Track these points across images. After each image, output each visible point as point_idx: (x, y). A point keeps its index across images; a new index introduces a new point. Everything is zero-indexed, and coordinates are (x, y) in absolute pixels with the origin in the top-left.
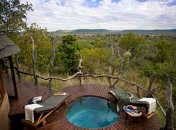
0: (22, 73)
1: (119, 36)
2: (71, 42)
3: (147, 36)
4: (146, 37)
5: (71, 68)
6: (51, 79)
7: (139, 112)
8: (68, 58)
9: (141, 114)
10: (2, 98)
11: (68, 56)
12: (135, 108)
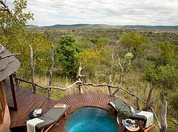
0: (20, 80)
1: (121, 32)
2: (69, 43)
3: (151, 33)
4: (149, 34)
5: (70, 71)
6: (50, 88)
7: (136, 127)
8: (67, 60)
9: (139, 128)
10: (4, 110)
11: (67, 58)
12: (133, 121)
